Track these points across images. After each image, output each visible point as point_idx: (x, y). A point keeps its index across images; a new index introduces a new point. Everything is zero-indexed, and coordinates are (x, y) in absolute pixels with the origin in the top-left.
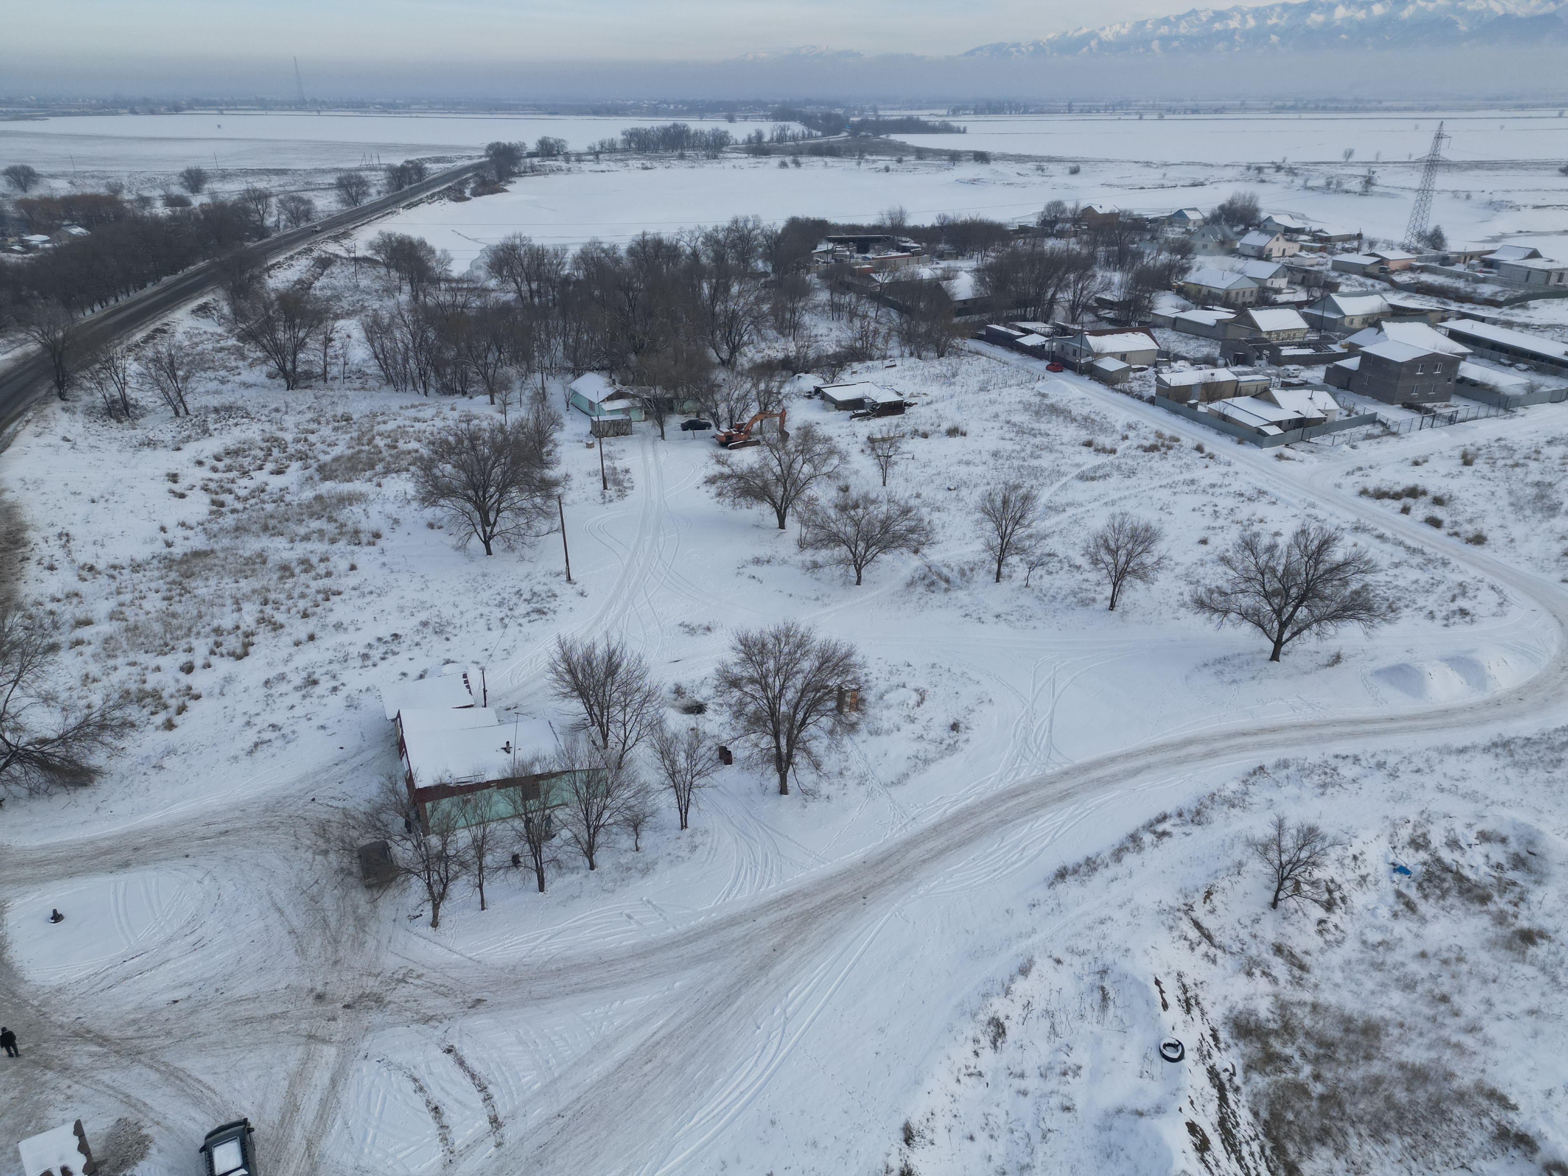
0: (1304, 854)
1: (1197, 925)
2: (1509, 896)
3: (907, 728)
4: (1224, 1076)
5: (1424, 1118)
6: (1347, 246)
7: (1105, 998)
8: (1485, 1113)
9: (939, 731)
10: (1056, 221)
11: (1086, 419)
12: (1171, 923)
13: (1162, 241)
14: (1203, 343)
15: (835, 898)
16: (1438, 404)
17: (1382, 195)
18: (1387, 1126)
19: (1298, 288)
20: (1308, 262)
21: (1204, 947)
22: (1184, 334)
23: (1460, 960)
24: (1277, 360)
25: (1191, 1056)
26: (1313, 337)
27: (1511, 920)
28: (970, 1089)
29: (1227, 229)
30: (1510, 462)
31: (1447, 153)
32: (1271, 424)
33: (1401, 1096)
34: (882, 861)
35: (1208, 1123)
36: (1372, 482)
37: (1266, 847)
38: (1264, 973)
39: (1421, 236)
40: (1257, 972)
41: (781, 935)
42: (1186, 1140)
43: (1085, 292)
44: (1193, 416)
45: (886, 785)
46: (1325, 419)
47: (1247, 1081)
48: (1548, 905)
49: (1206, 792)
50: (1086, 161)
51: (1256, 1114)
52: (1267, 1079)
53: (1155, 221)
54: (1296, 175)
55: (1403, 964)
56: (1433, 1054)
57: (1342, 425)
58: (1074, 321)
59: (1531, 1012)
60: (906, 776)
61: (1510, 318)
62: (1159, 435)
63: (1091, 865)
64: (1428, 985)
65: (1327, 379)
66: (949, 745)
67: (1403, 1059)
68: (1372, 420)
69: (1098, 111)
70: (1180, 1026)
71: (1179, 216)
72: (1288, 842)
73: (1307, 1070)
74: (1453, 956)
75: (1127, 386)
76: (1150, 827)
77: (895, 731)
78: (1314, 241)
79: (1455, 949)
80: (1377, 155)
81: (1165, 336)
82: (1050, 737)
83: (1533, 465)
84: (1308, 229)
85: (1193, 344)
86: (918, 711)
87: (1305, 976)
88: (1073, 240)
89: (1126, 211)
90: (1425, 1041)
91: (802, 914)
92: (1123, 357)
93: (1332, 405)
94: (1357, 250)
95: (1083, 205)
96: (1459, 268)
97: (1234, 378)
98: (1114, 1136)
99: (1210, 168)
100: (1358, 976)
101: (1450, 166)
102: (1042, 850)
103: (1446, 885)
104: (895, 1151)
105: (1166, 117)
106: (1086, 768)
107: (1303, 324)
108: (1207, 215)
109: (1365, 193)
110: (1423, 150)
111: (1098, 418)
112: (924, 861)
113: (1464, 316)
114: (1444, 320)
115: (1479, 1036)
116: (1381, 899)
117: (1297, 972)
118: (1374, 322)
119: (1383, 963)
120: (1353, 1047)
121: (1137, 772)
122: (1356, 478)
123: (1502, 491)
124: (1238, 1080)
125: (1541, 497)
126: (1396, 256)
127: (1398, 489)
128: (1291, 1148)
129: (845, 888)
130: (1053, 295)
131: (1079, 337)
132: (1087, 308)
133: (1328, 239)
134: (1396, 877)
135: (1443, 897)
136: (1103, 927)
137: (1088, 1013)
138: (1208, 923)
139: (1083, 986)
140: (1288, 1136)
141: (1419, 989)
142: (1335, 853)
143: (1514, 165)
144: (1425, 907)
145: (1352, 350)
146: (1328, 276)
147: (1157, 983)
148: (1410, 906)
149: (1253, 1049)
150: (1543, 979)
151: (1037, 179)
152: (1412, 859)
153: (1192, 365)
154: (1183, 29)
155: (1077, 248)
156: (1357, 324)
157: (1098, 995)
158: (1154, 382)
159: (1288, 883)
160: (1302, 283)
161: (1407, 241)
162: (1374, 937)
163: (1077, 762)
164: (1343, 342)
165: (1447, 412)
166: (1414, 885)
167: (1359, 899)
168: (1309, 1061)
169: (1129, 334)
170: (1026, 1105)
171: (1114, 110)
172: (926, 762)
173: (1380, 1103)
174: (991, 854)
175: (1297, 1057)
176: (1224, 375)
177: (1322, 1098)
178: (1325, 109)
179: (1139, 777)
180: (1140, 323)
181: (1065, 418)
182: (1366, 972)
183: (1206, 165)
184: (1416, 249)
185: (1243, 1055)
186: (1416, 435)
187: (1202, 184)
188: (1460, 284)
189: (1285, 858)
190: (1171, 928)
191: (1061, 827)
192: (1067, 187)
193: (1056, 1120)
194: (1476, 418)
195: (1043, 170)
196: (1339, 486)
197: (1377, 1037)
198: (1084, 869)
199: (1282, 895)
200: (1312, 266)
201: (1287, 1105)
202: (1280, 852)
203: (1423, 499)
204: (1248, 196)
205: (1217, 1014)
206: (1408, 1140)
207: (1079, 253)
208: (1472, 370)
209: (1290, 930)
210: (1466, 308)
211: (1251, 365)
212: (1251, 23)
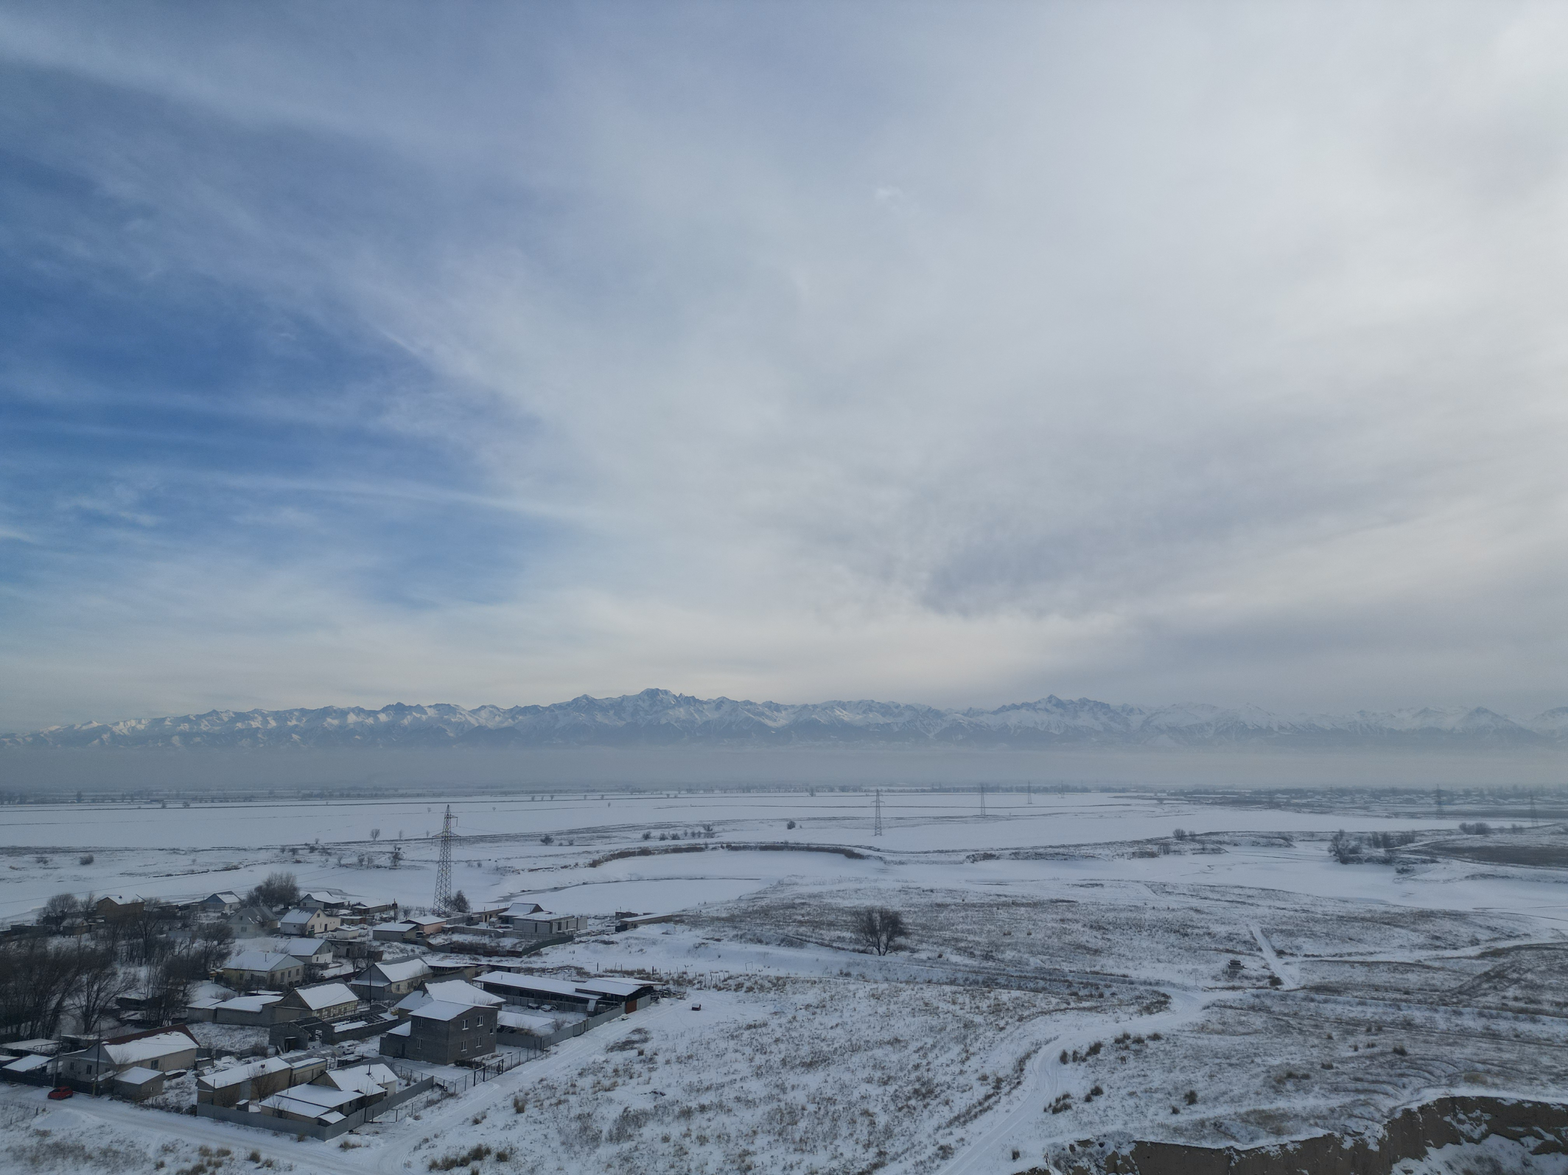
6: (384, 916)
10: (63, 916)
11: (104, 1153)
13: (195, 928)
14: (250, 1032)
16: (486, 1056)
17: (409, 868)
19: (344, 961)
20: (350, 935)
22: (226, 1026)
24: (330, 1038)
26: (364, 1008)
29: (265, 909)
30: (554, 1101)
31: (457, 830)
32: (332, 1110)
36: (439, 1154)
39: (447, 901)
43: (102, 994)
44: (245, 1120)
46: (385, 1094)
50: (101, 851)
53: (186, 907)
54: (329, 854)
57: (402, 1097)
58: (88, 1030)
61: (530, 965)
62: (204, 1152)
65: (382, 1051)
68: (430, 1084)
69: (113, 800)
71: (214, 901)
75: (160, 1099)
78: (354, 914)
80: (401, 833)
81: (205, 1031)
83: (572, 1099)
84: (346, 904)
85: (238, 1035)
88: (86, 936)
89: (151, 899)
92: (154, 1063)
93: (390, 1077)
94: (395, 919)
95: (99, 896)
96: (483, 926)
97: (287, 1066)
99: (243, 852)
101: (462, 840)
105: (192, 805)
107: (352, 997)
108: (244, 897)
109: (394, 867)
110: (437, 828)
111: (122, 1148)
113: (494, 968)
114: (478, 974)
118: (418, 985)
122: (424, 1151)
123: (553, 1133)
125: (584, 1129)
126: (429, 921)
127: (464, 1153)
130: (59, 1004)
131: (95, 1049)
132: (105, 1012)
133: (367, 911)
143: (509, 838)
145: (403, 1016)
146: (371, 946)
151: (38, 872)
153: (239, 1059)
154: (204, 726)
155: (92, 944)
156: (403, 989)
158: (194, 1088)
160: (347, 956)
161: (436, 907)
164: (393, 1009)
165: (494, 1062)
169: (161, 1036)
171: (132, 799)
176: (275, 1064)
178: (348, 796)
180: (175, 1021)
181: (76, 1158)
183: (239, 849)
184: (445, 913)
186: (472, 1091)
187: (236, 868)
188: (486, 940)
192: (77, 879)
194: (519, 1064)
195: (45, 862)
196: (408, 1165)
200: (355, 938)
203: (489, 1159)
204: (284, 876)
207: (94, 951)
208: (509, 1018)
210: (495, 961)
211: (304, 1048)
212: (273, 724)
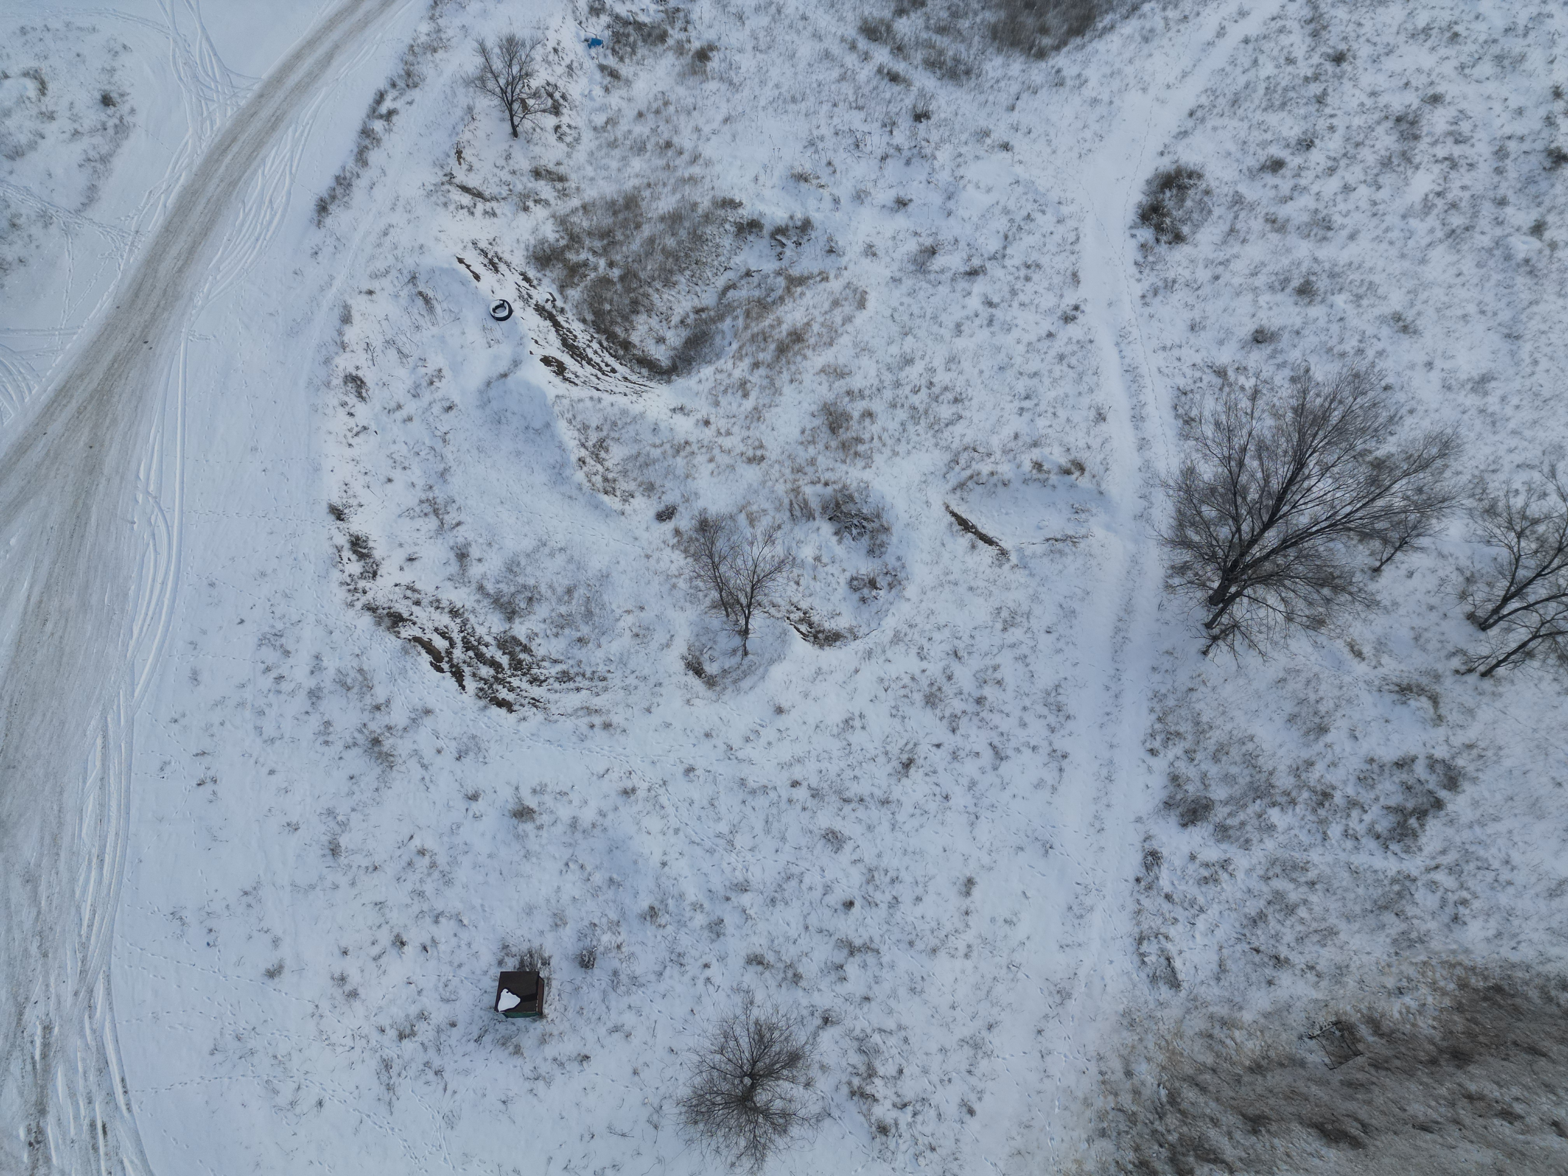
0: (515, 69)
1: (465, 189)
2: (679, 24)
3: (51, 129)
4: (549, 306)
5: (691, 249)
7: (427, 300)
8: (725, 220)
9: (92, 116)
12: (443, 199)
15: (115, 360)
18: (671, 272)
21: (480, 206)
23: (666, 103)
25: (517, 306)
27: (687, 46)
28: (364, 445)
33: (670, 242)
34: (136, 295)
35: (555, 350)
37: (482, 80)
38: (536, 201)
40: (530, 204)
41: (86, 431)
42: (547, 373)
45: (78, 211)
47: (565, 299)
48: (707, 17)
49: (403, 47)
51: (584, 321)
52: (579, 289)
55: (630, 132)
56: (678, 196)
59: (726, 120)
60: (93, 188)
63: (343, 183)
64: (653, 140)
66: (116, 126)
67: (661, 212)
70: (497, 287)
72: (498, 64)
73: (602, 263)
74: (660, 103)
76: (373, 113)
77: (40, 141)
79: (660, 96)
82: (219, 60)
86: (48, 103)
87: (567, 185)
90: (669, 188)
91: (92, 397)
98: (495, 405)
100: (603, 162)
102: (289, 193)
103: (632, 39)
104: (334, 532)
106: (278, 79)
112: (180, 271)
115: (701, 161)
116: (591, 81)
117: (559, 186)
119: (616, 140)
120: (624, 225)
121: (329, 57)
124: (559, 303)
128: (618, 330)
129: (119, 344)
134: (593, 52)
135: (634, 52)
136: (389, 237)
137: (421, 322)
138: (472, 182)
139: (404, 300)
140: (613, 322)
141: (649, 147)
142: (538, 54)
144: (625, 70)
147: (461, 261)
148: (614, 75)
149: (557, 272)
150: (724, 87)
152: (598, 27)
157: (420, 302)
159: (516, 106)
162: (600, 119)
163: (265, 76)
166: (609, 52)
167: (575, 89)
168: (601, 255)
170: (416, 426)
172: (104, 159)
173: (659, 257)
174: (242, 225)
175: (591, 258)
177: (622, 278)
179: (335, 63)
182: (607, 155)
185: (553, 281)
189: (502, 82)
190: (445, 205)
191: (292, 159)
193: (446, 423)
197: (637, 205)
198: (339, 191)
199: (516, 120)
201: (601, 300)
202: (496, 77)
205: (518, 259)
206: (688, 273)
209: (537, 150)
